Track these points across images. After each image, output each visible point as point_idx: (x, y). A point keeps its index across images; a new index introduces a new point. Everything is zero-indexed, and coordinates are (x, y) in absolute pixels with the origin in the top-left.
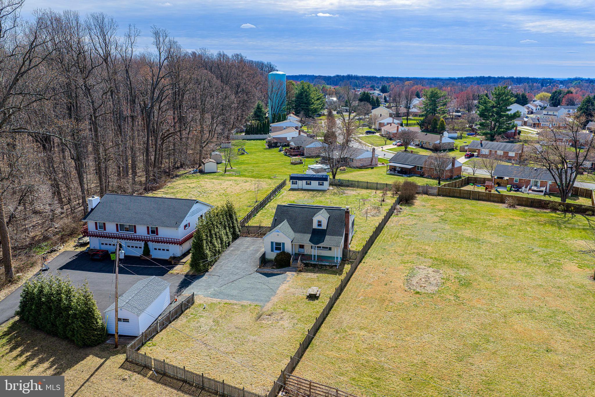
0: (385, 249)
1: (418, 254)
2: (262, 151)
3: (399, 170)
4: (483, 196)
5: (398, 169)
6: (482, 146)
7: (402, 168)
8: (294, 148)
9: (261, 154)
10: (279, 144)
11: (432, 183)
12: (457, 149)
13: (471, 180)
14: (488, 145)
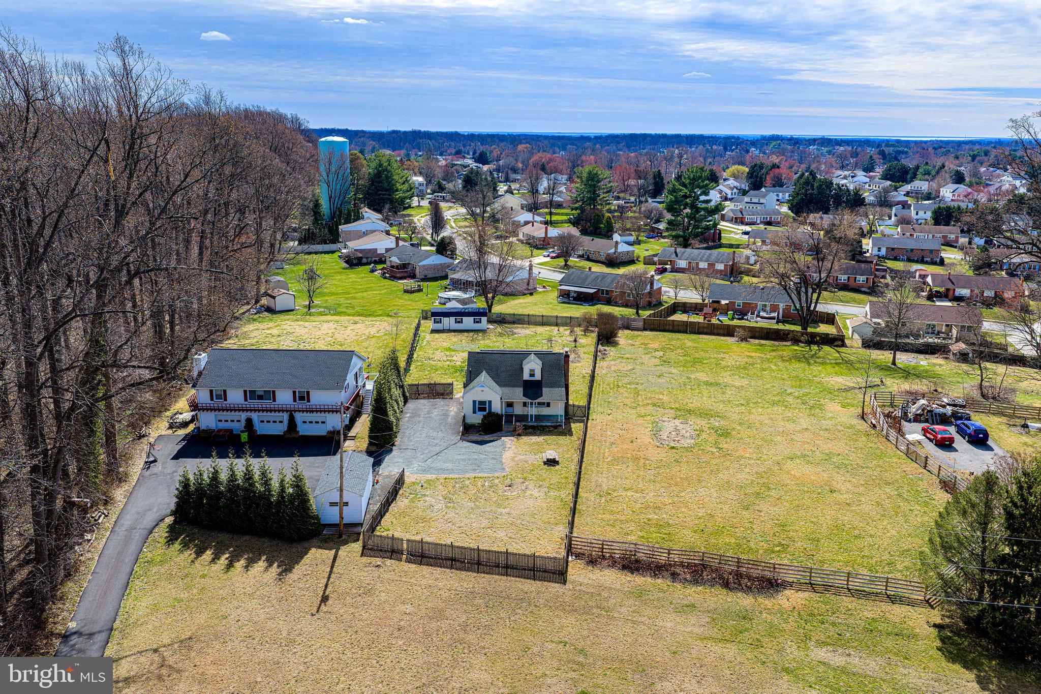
0: (609, 402)
1: (654, 405)
2: (342, 272)
3: (575, 295)
4: (704, 327)
5: (572, 294)
6: (677, 255)
7: (579, 293)
8: (397, 266)
9: (344, 277)
10: (364, 260)
11: (627, 313)
12: (639, 261)
13: (678, 306)
14: (685, 254)
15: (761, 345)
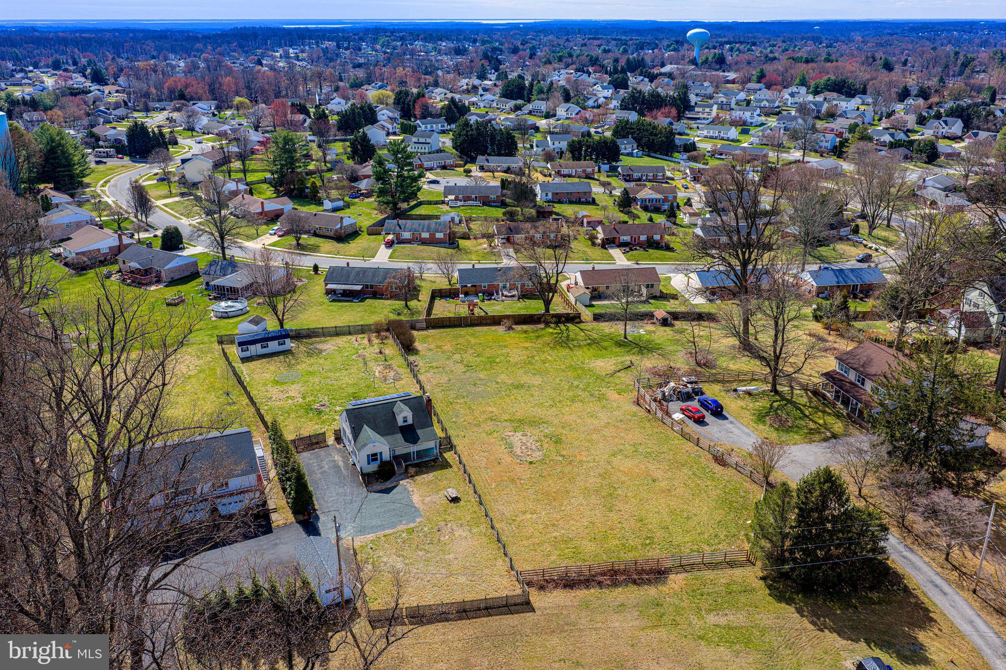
1: (491, 419)
2: (72, 281)
3: (342, 293)
5: (339, 291)
6: (400, 227)
7: (345, 291)
9: (79, 287)
11: (398, 307)
12: (363, 232)
14: (407, 226)
15: (526, 332)
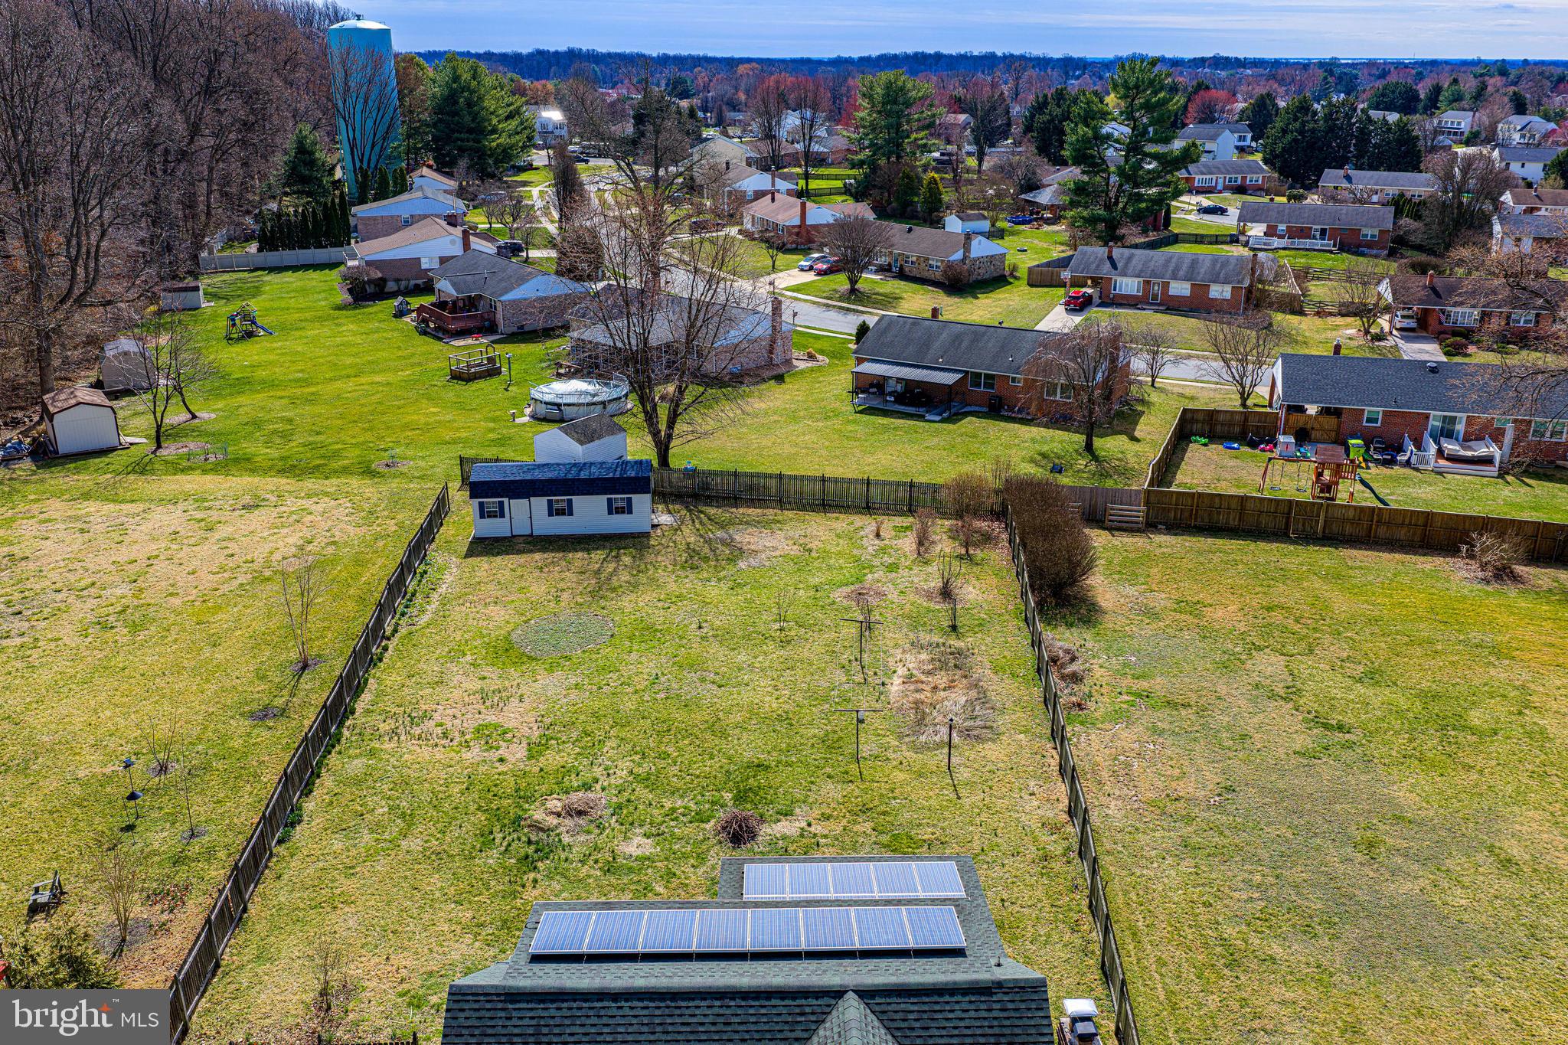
3: (899, 388)
6: (1114, 266)
7: (909, 384)
8: (455, 303)
10: (391, 286)
12: (1017, 278)
13: (1193, 421)
14: (1134, 262)
